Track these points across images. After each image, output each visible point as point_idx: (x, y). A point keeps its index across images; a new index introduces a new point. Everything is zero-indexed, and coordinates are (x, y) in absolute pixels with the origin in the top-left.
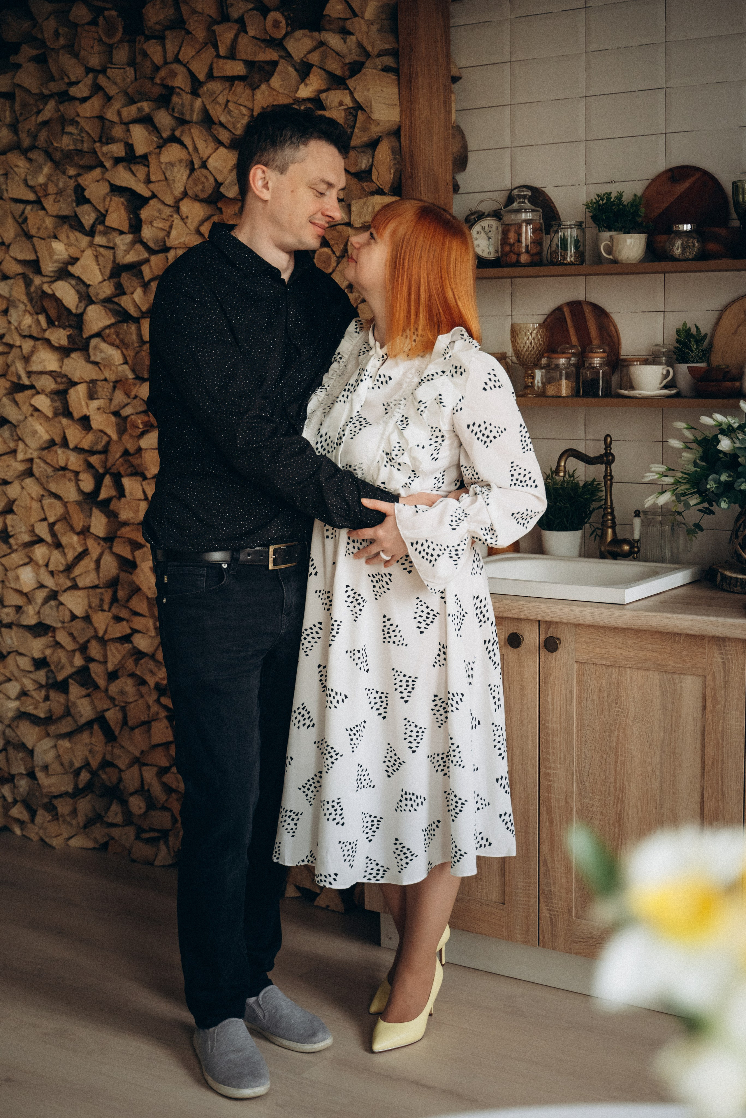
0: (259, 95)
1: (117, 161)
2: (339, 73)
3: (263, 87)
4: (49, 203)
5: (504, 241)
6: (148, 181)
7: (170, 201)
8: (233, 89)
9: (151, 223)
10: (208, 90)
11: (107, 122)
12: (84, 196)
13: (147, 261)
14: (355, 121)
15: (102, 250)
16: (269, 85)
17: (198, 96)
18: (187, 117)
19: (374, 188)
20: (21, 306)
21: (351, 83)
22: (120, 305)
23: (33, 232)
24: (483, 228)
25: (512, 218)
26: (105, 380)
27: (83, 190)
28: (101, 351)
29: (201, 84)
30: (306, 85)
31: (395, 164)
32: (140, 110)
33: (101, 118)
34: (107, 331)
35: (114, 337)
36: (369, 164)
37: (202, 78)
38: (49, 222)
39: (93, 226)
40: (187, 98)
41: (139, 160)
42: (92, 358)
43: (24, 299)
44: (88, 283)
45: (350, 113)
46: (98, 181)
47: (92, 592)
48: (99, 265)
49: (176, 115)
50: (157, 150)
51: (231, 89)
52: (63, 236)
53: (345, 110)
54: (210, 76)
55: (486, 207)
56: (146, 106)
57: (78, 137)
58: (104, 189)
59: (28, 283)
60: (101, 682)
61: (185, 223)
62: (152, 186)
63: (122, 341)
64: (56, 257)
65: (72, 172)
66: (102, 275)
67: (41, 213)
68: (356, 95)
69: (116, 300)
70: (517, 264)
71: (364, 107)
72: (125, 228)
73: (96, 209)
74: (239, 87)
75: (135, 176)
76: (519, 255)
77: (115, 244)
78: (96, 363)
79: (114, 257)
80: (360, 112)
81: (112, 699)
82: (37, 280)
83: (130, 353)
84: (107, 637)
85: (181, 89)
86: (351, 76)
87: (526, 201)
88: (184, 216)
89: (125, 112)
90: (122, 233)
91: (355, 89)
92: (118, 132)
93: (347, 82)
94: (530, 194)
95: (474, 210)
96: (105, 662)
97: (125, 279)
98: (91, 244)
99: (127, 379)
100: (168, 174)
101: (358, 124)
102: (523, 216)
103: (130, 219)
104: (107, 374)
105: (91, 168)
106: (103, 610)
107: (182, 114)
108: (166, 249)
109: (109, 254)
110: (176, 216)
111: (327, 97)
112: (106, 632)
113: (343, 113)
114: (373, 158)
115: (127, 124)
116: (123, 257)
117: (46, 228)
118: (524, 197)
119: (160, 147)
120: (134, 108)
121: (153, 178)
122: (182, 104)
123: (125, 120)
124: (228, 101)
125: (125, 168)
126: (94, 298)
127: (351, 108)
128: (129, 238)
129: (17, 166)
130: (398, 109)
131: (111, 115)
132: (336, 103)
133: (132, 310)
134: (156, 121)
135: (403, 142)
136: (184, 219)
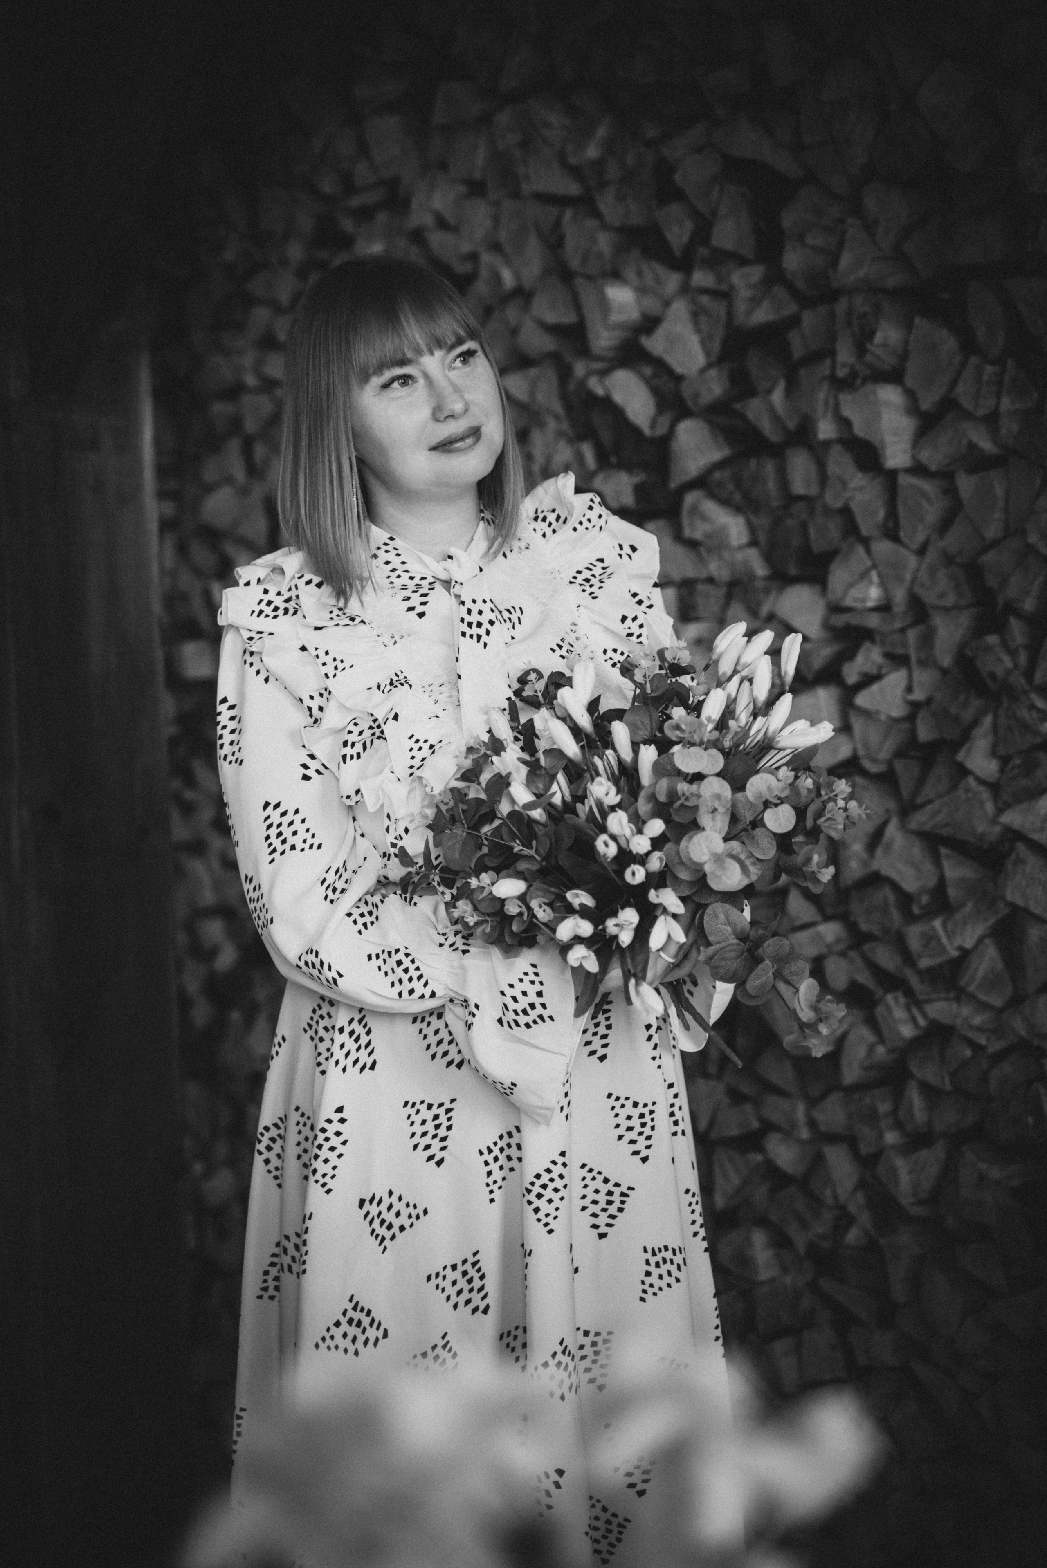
1: (737, 103)
4: (607, 203)
6: (798, 146)
7: (841, 186)
9: (801, 238)
12: (673, 184)
13: (794, 321)
15: (705, 300)
20: (552, 424)
22: (742, 417)
23: (574, 264)
26: (711, 580)
27: (672, 170)
28: (704, 518)
34: (717, 475)
35: (730, 487)
38: (604, 242)
39: (690, 248)
41: (779, 100)
42: (687, 533)
43: (557, 406)
44: (679, 370)
46: (700, 150)
48: (698, 331)
50: (816, 76)
52: (630, 273)
58: (713, 166)
59: (564, 373)
61: (873, 235)
62: (805, 156)
63: (747, 496)
64: (614, 318)
65: (652, 132)
66: (707, 353)
67: (591, 223)
69: (737, 406)
72: (747, 252)
73: (695, 214)
75: (773, 135)
77: (732, 287)
78: (693, 545)
79: (730, 314)
82: (580, 369)
83: (763, 521)
84: (713, 1135)
88: (871, 219)
90: (743, 262)
97: (754, 362)
98: (685, 289)
99: (752, 576)
100: (836, 128)
103: (759, 231)
104: (714, 568)
105: (687, 122)
108: (831, 295)
109: (719, 309)
110: (852, 220)
115: (755, 21)
116: (749, 313)
117: (600, 256)
119: (821, 68)
121: (808, 139)
125: (752, 120)
126: (690, 404)
128: (756, 273)
129: (548, 125)
133: (767, 427)
136: (870, 227)
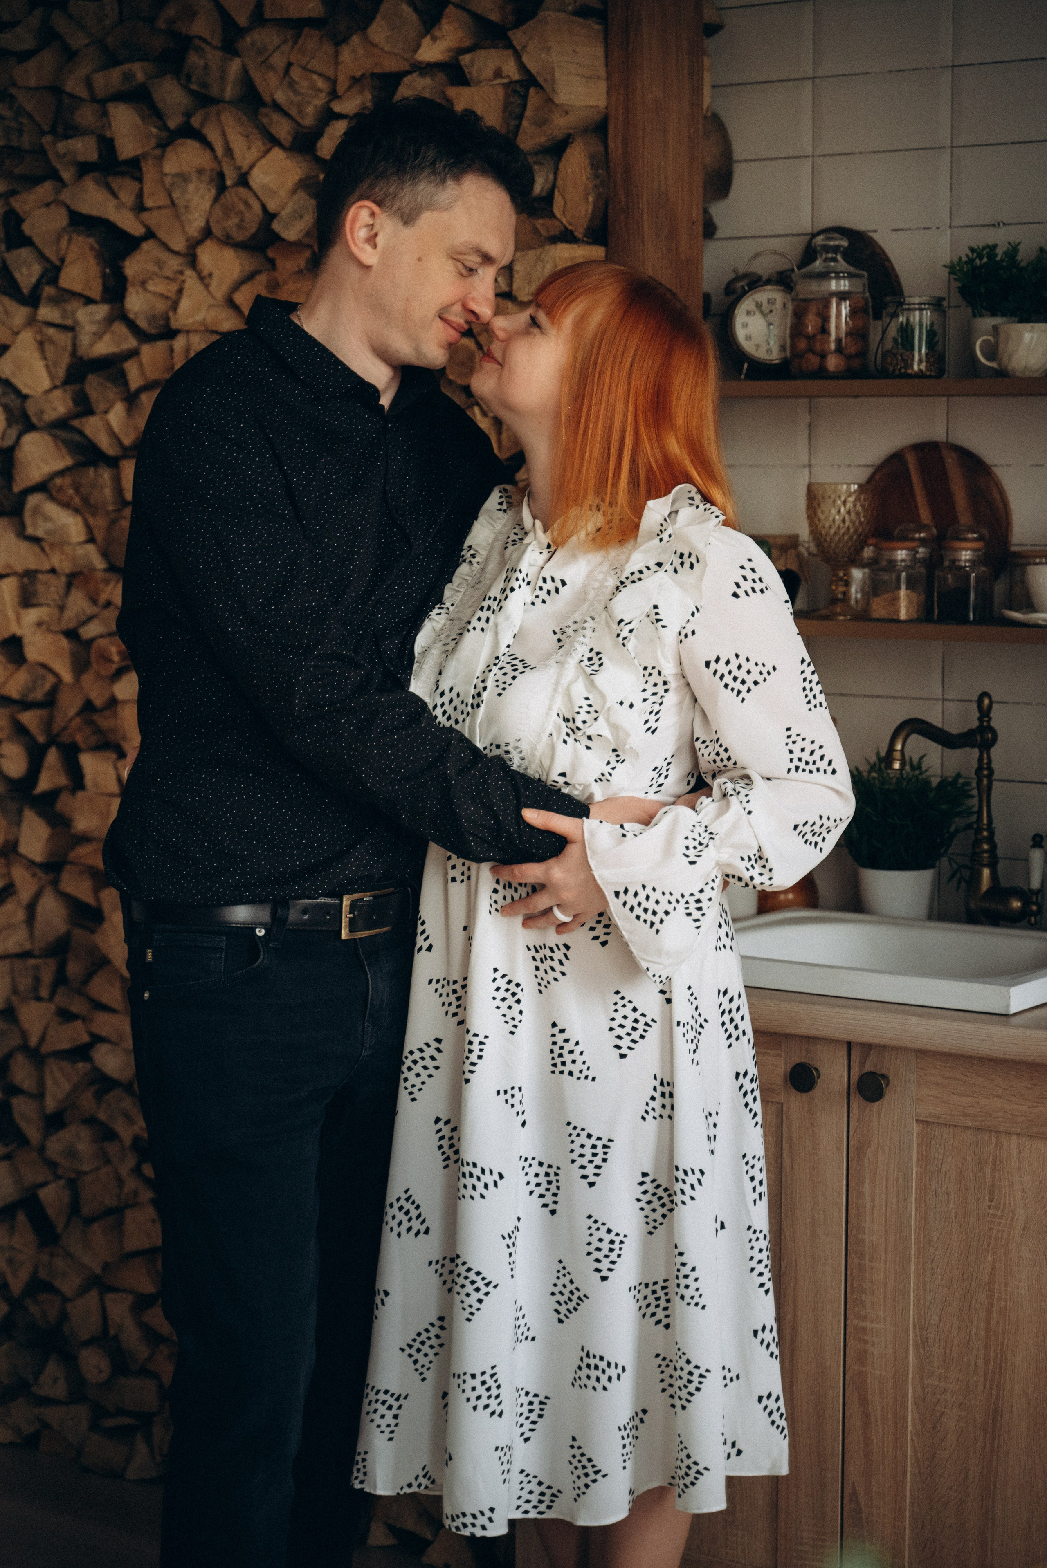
0: (346, 55)
1: (84, 169)
2: (495, 17)
3: (356, 39)
5: (797, 330)
6: (140, 208)
7: (179, 244)
8: (300, 42)
9: (143, 284)
10: (253, 44)
11: (66, 100)
12: (21, 233)
13: (134, 353)
14: (524, 106)
15: (51, 331)
16: (366, 38)
17: (235, 53)
18: (215, 92)
19: (555, 229)
21: (518, 37)
22: (82, 433)
24: (759, 306)
25: (814, 288)
26: (53, 571)
27: (20, 220)
28: (47, 518)
29: (241, 32)
30: (434, 39)
31: (596, 186)
32: (128, 77)
33: (56, 90)
34: (58, 481)
35: (71, 492)
36: (548, 186)
37: (242, 20)
39: (37, 287)
40: (214, 56)
41: (123, 168)
42: (30, 530)
44: (25, 391)
45: (515, 91)
46: (48, 205)
47: (18, 964)
48: (45, 358)
49: (194, 87)
50: (158, 152)
51: (295, 43)
53: (505, 85)
54: (259, 19)
55: (764, 267)
56: (139, 71)
57: (13, 124)
58: (60, 219)
60: (33, 1133)
61: (207, 286)
62: (145, 216)
63: (85, 500)
66: (52, 377)
68: (525, 59)
69: (76, 423)
70: (821, 373)
71: (540, 80)
72: (95, 292)
73: (42, 257)
74: (311, 39)
75: (115, 195)
76: (823, 356)
77: (76, 322)
78: (36, 540)
79: (74, 345)
80: (532, 91)
81: (52, 1165)
83: (100, 523)
84: (45, 1049)
85: (204, 40)
86: (517, 24)
87: (839, 257)
88: (205, 273)
89: (100, 81)
90: (89, 301)
91: (524, 47)
92: (86, 115)
93: (510, 33)
94: (845, 243)
95: (741, 271)
96: (40, 1096)
97: (94, 385)
98: (31, 321)
99: (92, 570)
100: (176, 195)
101: (529, 113)
102: (833, 285)
103: (104, 276)
104: (56, 560)
105: (35, 181)
106: (39, 999)
107: (205, 85)
108: (170, 333)
109: (64, 339)
110: (189, 272)
111: (472, 62)
112: (42, 1039)
113: (501, 91)
114: (555, 174)
115: (102, 103)
116: (92, 345)
118: (836, 249)
119: (163, 145)
120: (115, 75)
121: (149, 202)
122: (206, 67)
123: (100, 94)
124: (290, 65)
125: (97, 183)
126: (34, 420)
127: (517, 82)
128: (101, 311)
130: (603, 85)
131: (73, 85)
132: (488, 72)
133: (104, 443)
134: (157, 97)
135: (611, 144)
136: (204, 279)
